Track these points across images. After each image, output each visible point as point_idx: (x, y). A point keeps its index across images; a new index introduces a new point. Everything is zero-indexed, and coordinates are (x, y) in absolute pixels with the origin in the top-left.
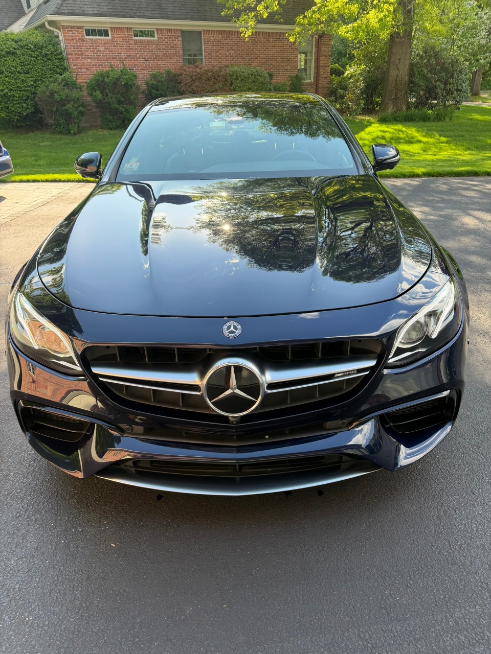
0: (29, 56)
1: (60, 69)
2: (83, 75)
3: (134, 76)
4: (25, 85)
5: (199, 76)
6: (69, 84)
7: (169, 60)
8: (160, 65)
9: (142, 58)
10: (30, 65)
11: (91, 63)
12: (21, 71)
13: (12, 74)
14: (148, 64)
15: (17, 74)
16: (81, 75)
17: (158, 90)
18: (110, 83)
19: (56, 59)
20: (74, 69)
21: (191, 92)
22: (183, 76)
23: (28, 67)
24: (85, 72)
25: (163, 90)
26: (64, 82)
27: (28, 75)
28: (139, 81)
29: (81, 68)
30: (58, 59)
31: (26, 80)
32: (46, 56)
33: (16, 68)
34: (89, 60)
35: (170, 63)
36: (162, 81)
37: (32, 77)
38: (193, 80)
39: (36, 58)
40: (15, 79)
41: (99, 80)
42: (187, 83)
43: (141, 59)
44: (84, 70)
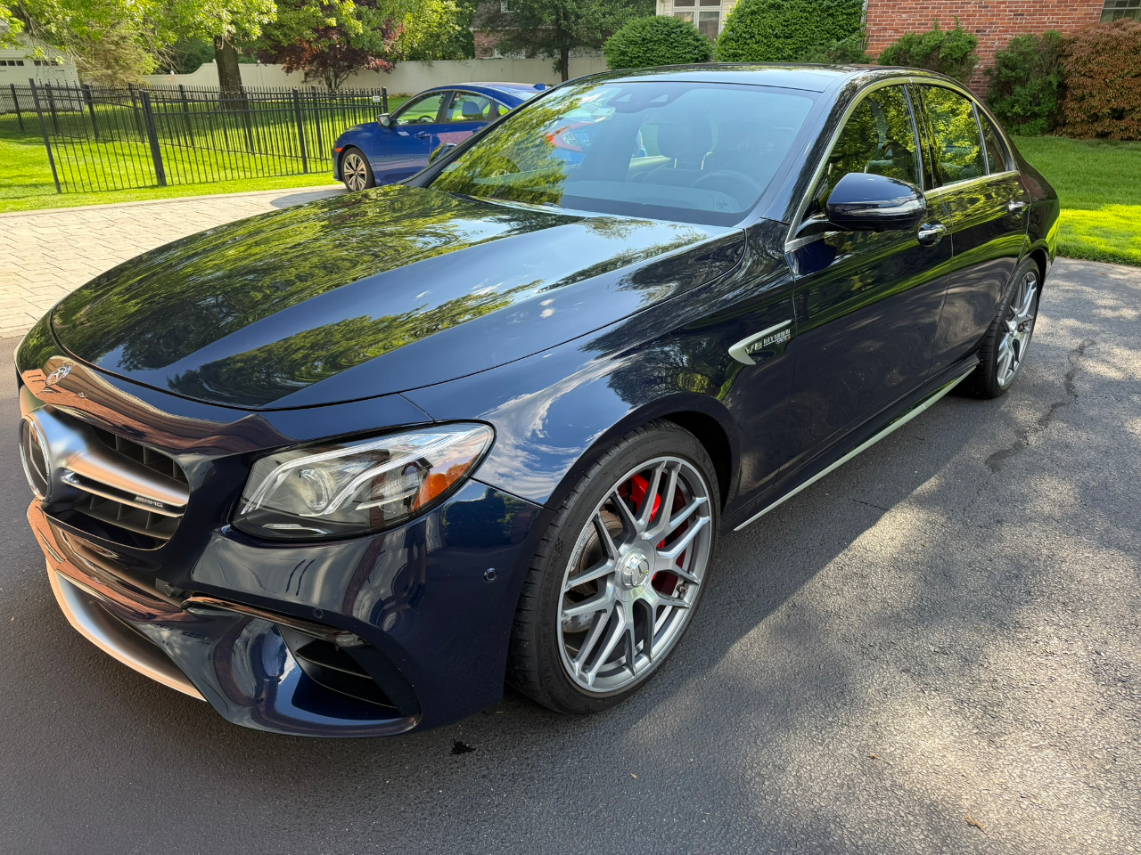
0: (801, 11)
1: (845, 30)
2: (886, 40)
3: (970, 42)
4: (780, 56)
5: (1115, 43)
6: (848, 55)
7: (1067, 14)
8: (1045, 22)
9: (1011, 11)
10: (797, 24)
11: (906, 20)
12: (779, 34)
13: (766, 38)
14: (1018, 21)
15: (773, 39)
16: (883, 41)
17: (1013, 69)
18: (917, 55)
19: (843, 14)
20: (873, 31)
21: (1084, 75)
22: (1079, 44)
23: (793, 28)
24: (890, 36)
25: (1024, 70)
26: (839, 52)
27: (789, 41)
28: (979, 52)
29: (885, 29)
30: (846, 14)
31: (784, 48)
32: (826, 11)
33: (773, 30)
34: (903, 15)
35: (1069, 19)
36: (1028, 53)
37: (794, 43)
38: (1097, 52)
39: (810, 13)
40: (768, 46)
41: (901, 49)
42: (1081, 57)
43: (1007, 13)
44: (890, 33)
